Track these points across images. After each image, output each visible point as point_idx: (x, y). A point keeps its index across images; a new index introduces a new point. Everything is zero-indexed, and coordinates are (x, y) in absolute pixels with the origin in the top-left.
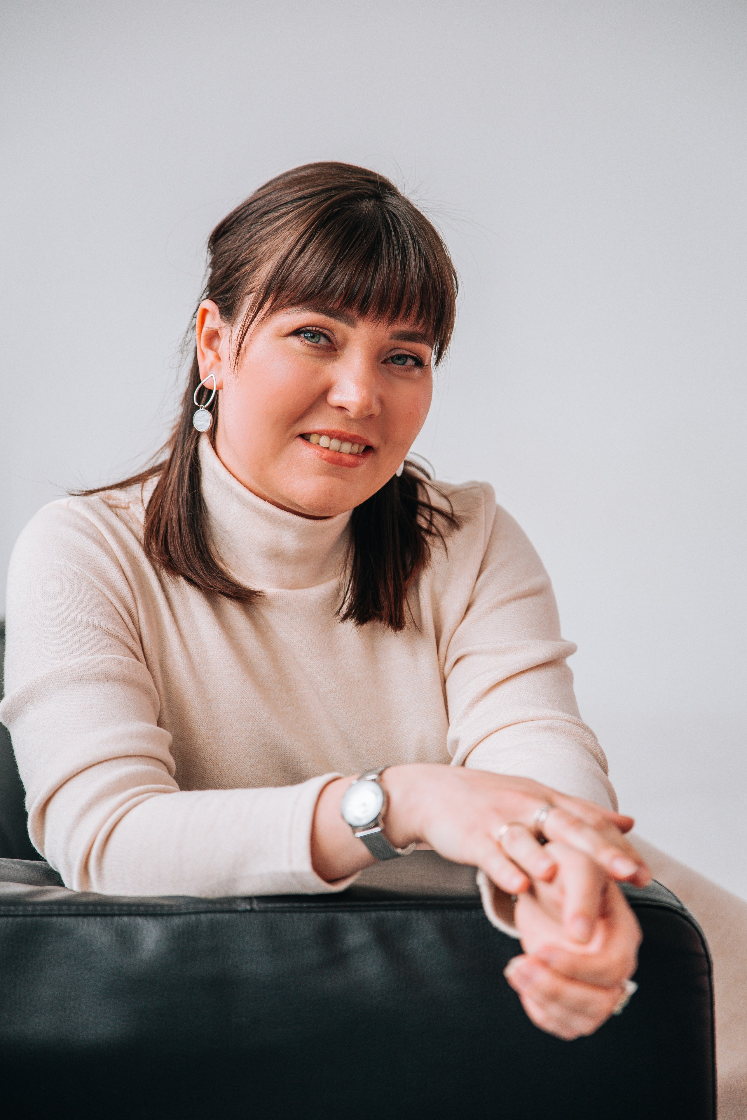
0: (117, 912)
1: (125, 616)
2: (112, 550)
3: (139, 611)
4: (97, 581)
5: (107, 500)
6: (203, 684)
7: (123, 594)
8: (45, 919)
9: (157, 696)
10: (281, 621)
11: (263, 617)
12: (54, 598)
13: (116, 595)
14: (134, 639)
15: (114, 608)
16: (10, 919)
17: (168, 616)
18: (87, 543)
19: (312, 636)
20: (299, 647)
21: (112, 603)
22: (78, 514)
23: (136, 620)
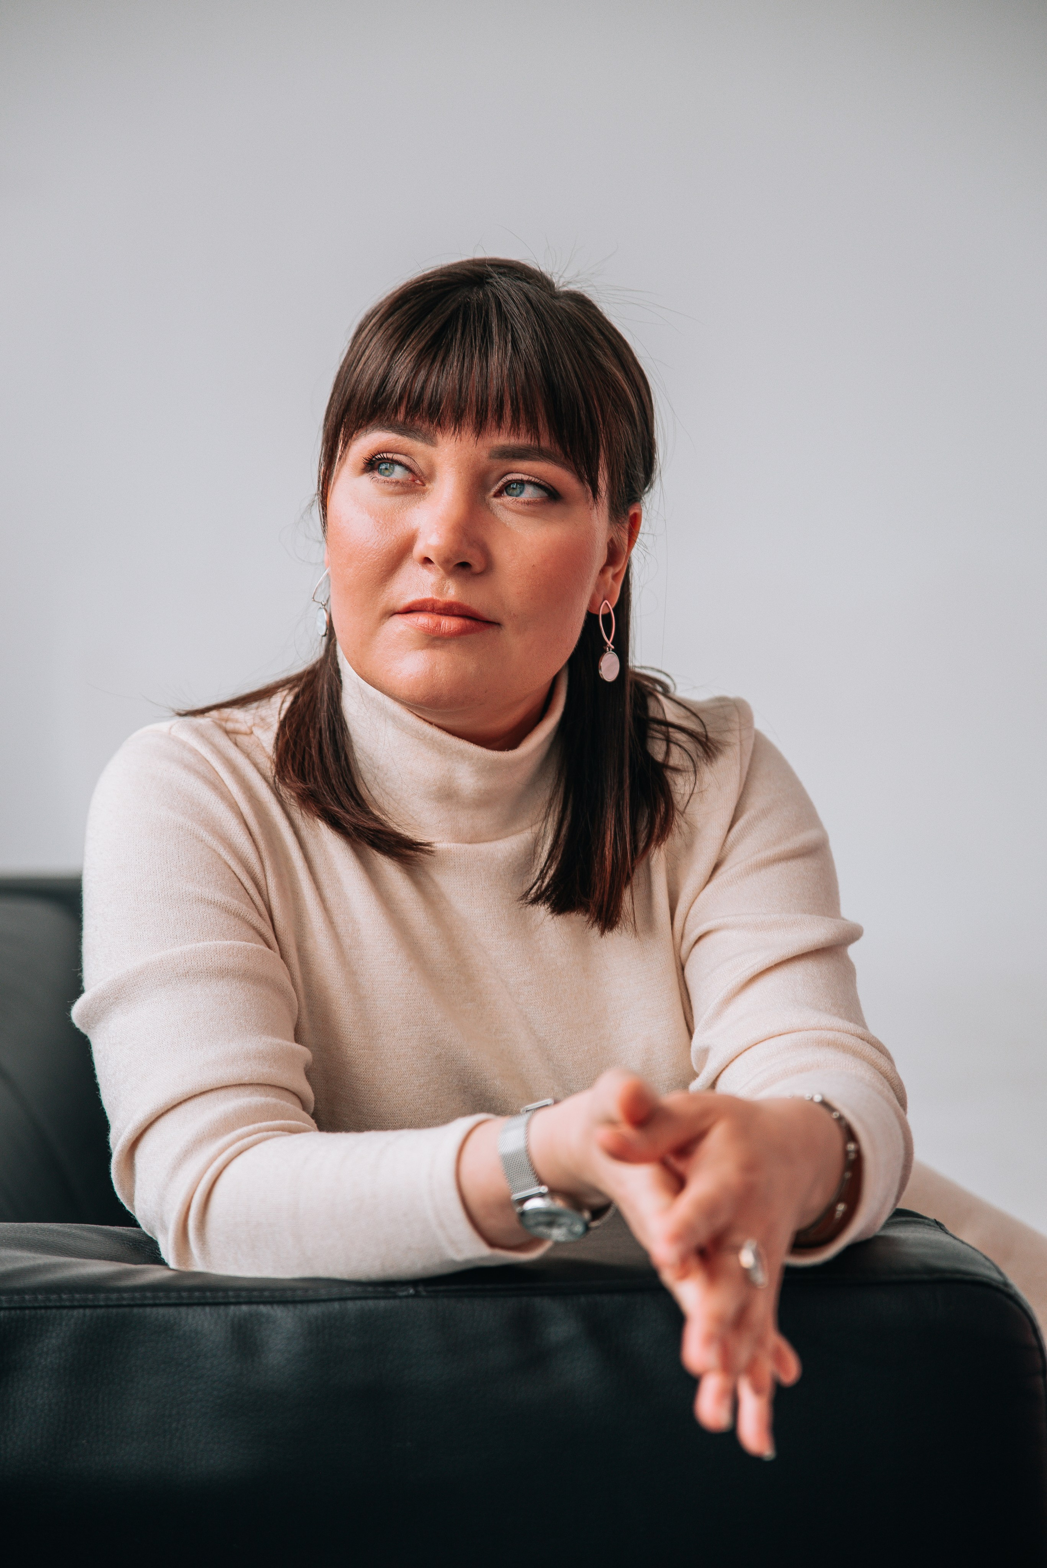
0: (233, 1300)
1: (249, 884)
2: (231, 793)
3: (268, 877)
4: (210, 838)
5: (223, 724)
6: (355, 975)
7: (245, 854)
8: (136, 1310)
9: (294, 994)
10: (458, 888)
11: (433, 881)
12: (151, 862)
13: (236, 856)
14: (260, 915)
15: (233, 874)
16: (88, 1312)
17: (308, 881)
18: (196, 785)
19: (500, 908)
20: (483, 923)
21: (230, 867)
22: (184, 745)
23: (264, 888)
